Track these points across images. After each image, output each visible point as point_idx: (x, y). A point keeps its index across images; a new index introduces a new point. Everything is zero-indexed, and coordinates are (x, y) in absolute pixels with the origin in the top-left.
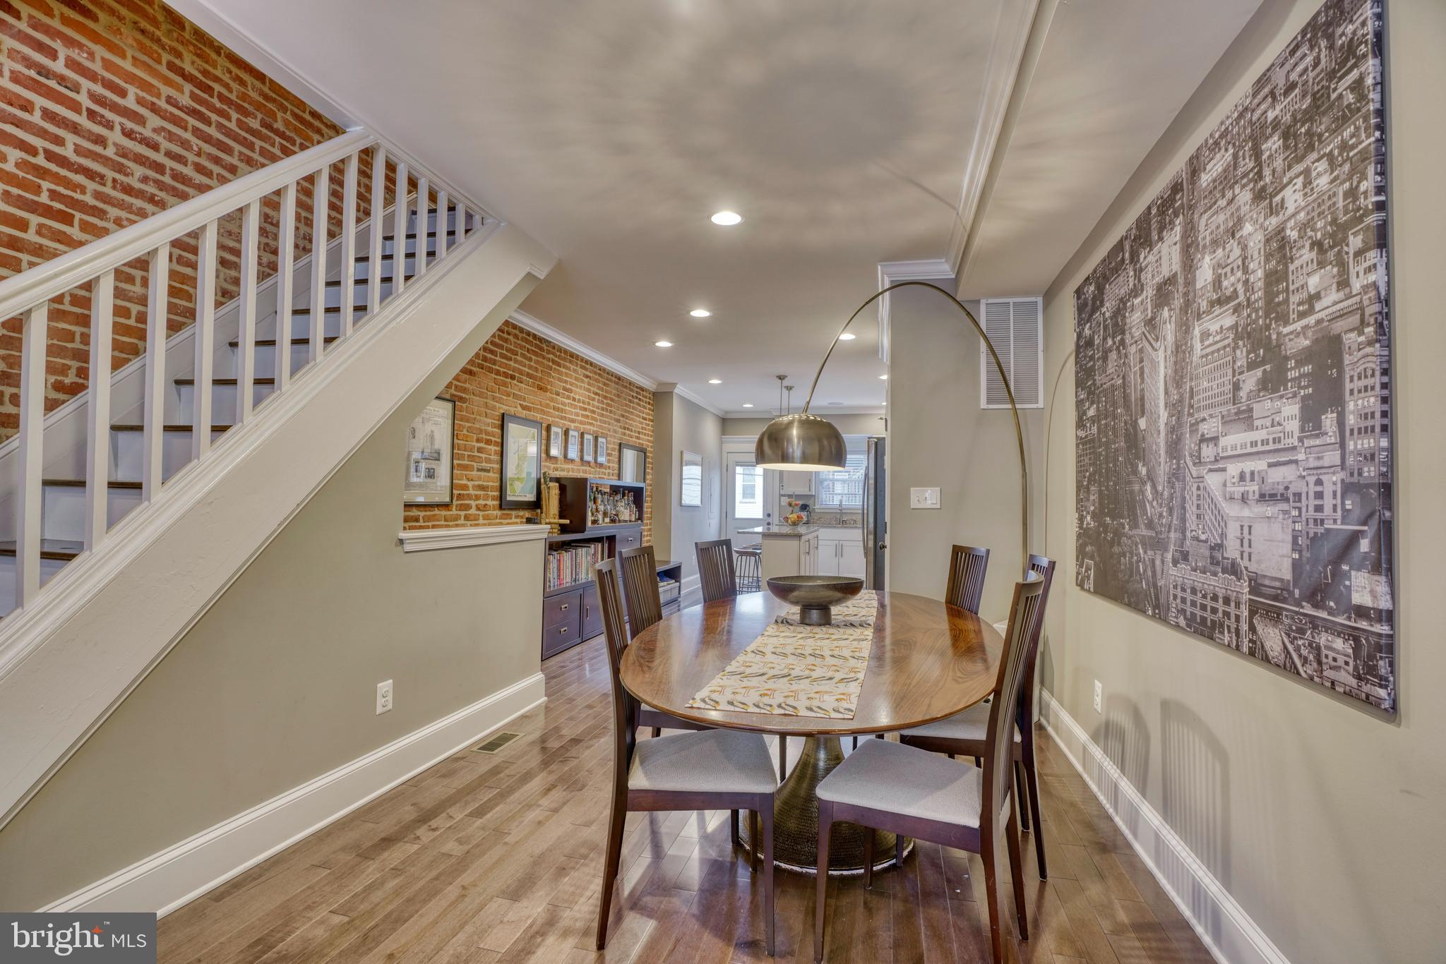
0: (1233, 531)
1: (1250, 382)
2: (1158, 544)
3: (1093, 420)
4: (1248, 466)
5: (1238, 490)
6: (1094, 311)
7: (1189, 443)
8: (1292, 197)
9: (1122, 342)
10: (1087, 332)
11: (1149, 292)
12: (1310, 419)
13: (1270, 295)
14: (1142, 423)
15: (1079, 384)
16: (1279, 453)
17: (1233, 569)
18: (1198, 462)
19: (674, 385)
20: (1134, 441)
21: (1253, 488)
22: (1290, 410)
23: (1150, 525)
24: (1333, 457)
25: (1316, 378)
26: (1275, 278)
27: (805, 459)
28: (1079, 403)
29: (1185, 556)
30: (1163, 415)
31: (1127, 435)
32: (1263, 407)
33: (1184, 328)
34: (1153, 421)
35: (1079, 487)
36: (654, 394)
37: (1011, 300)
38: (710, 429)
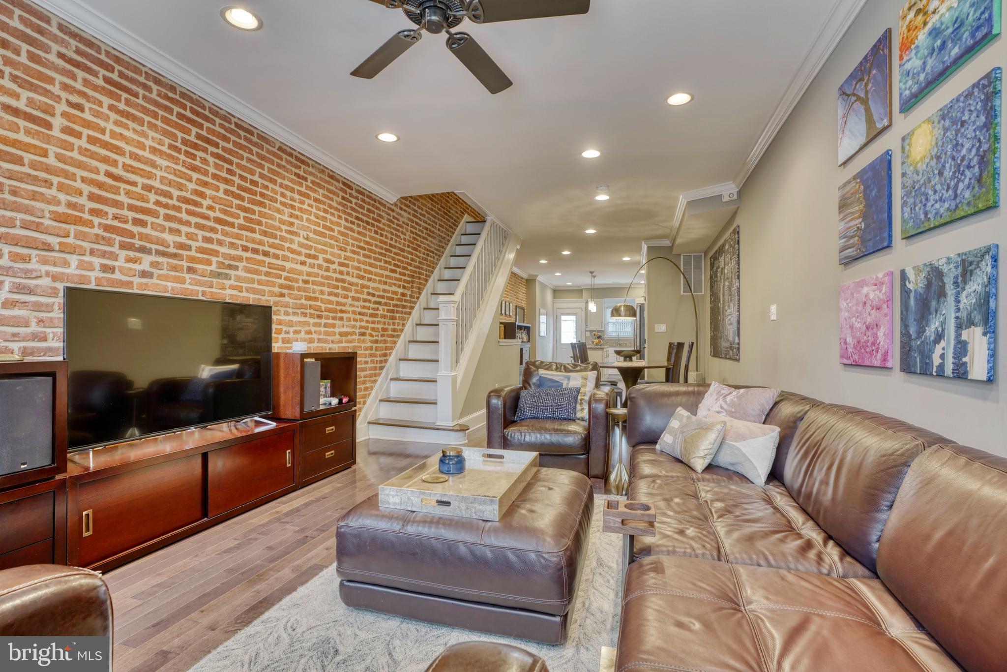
0: (728, 331)
1: (730, 298)
2: (721, 338)
3: (713, 302)
4: (730, 317)
6: (713, 267)
7: (725, 311)
8: (733, 261)
9: (717, 280)
10: (712, 272)
11: (720, 269)
12: (734, 309)
13: (731, 282)
14: (720, 305)
15: (711, 289)
16: (732, 315)
17: (728, 340)
18: (725, 316)
19: (537, 276)
21: (730, 322)
23: (720, 333)
25: (734, 300)
28: (711, 296)
29: (724, 339)
30: (722, 303)
31: (718, 309)
33: (724, 282)
35: (710, 323)
36: (526, 280)
37: (693, 254)
38: (549, 295)
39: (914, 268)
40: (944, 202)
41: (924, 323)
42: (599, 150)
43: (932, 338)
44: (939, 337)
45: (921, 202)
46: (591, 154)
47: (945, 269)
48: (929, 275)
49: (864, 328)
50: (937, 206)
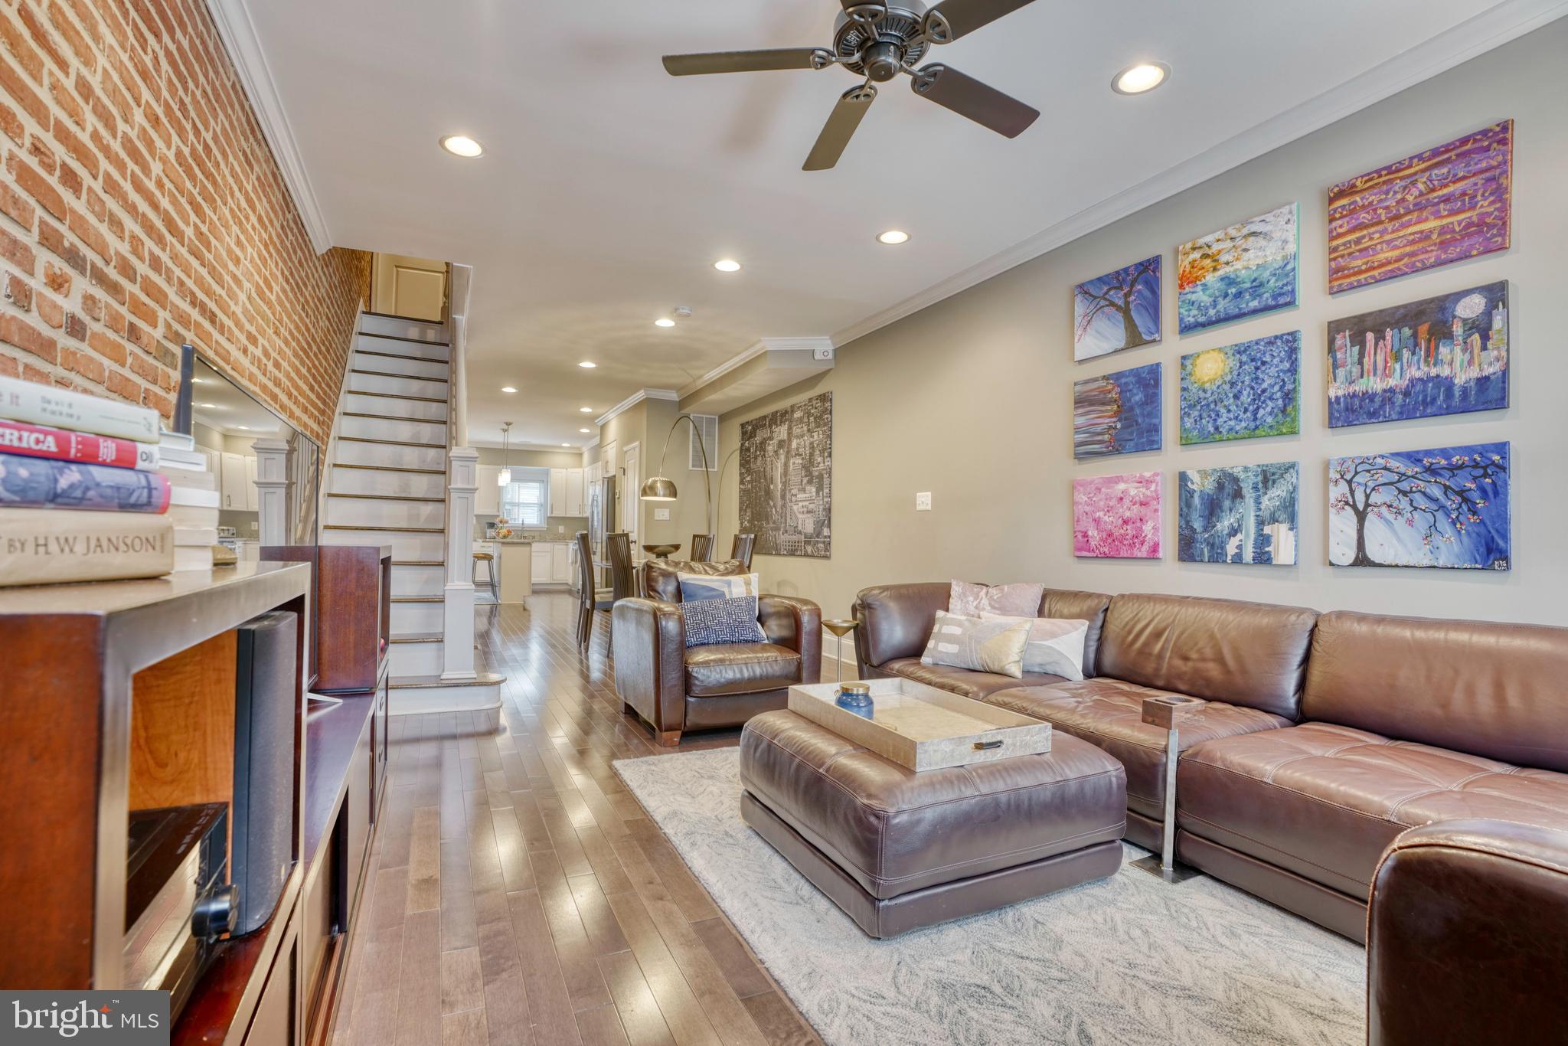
0: (800, 522)
1: (805, 480)
2: (777, 529)
3: (749, 482)
4: (804, 503)
5: (801, 510)
6: (750, 437)
7: (788, 496)
8: (815, 434)
9: (764, 455)
10: (747, 444)
11: (775, 441)
12: (818, 493)
13: (810, 459)
14: (772, 487)
15: (741, 465)
16: (811, 501)
17: (800, 533)
18: (791, 501)
20: (768, 493)
21: (805, 510)
22: (814, 490)
23: (774, 523)
24: (821, 502)
25: (819, 482)
26: (811, 455)
27: (664, 496)
28: (741, 474)
29: (786, 531)
30: (780, 486)
31: (765, 491)
32: (808, 488)
33: (787, 458)
34: (776, 486)
35: (741, 510)
37: (704, 416)
39: (1199, 472)
40: (1241, 421)
41: (1214, 519)
42: (738, 262)
43: (1225, 532)
44: (1234, 532)
45: (1210, 416)
46: (728, 266)
47: (1242, 476)
48: (1220, 478)
49: (1120, 521)
50: (1232, 423)
